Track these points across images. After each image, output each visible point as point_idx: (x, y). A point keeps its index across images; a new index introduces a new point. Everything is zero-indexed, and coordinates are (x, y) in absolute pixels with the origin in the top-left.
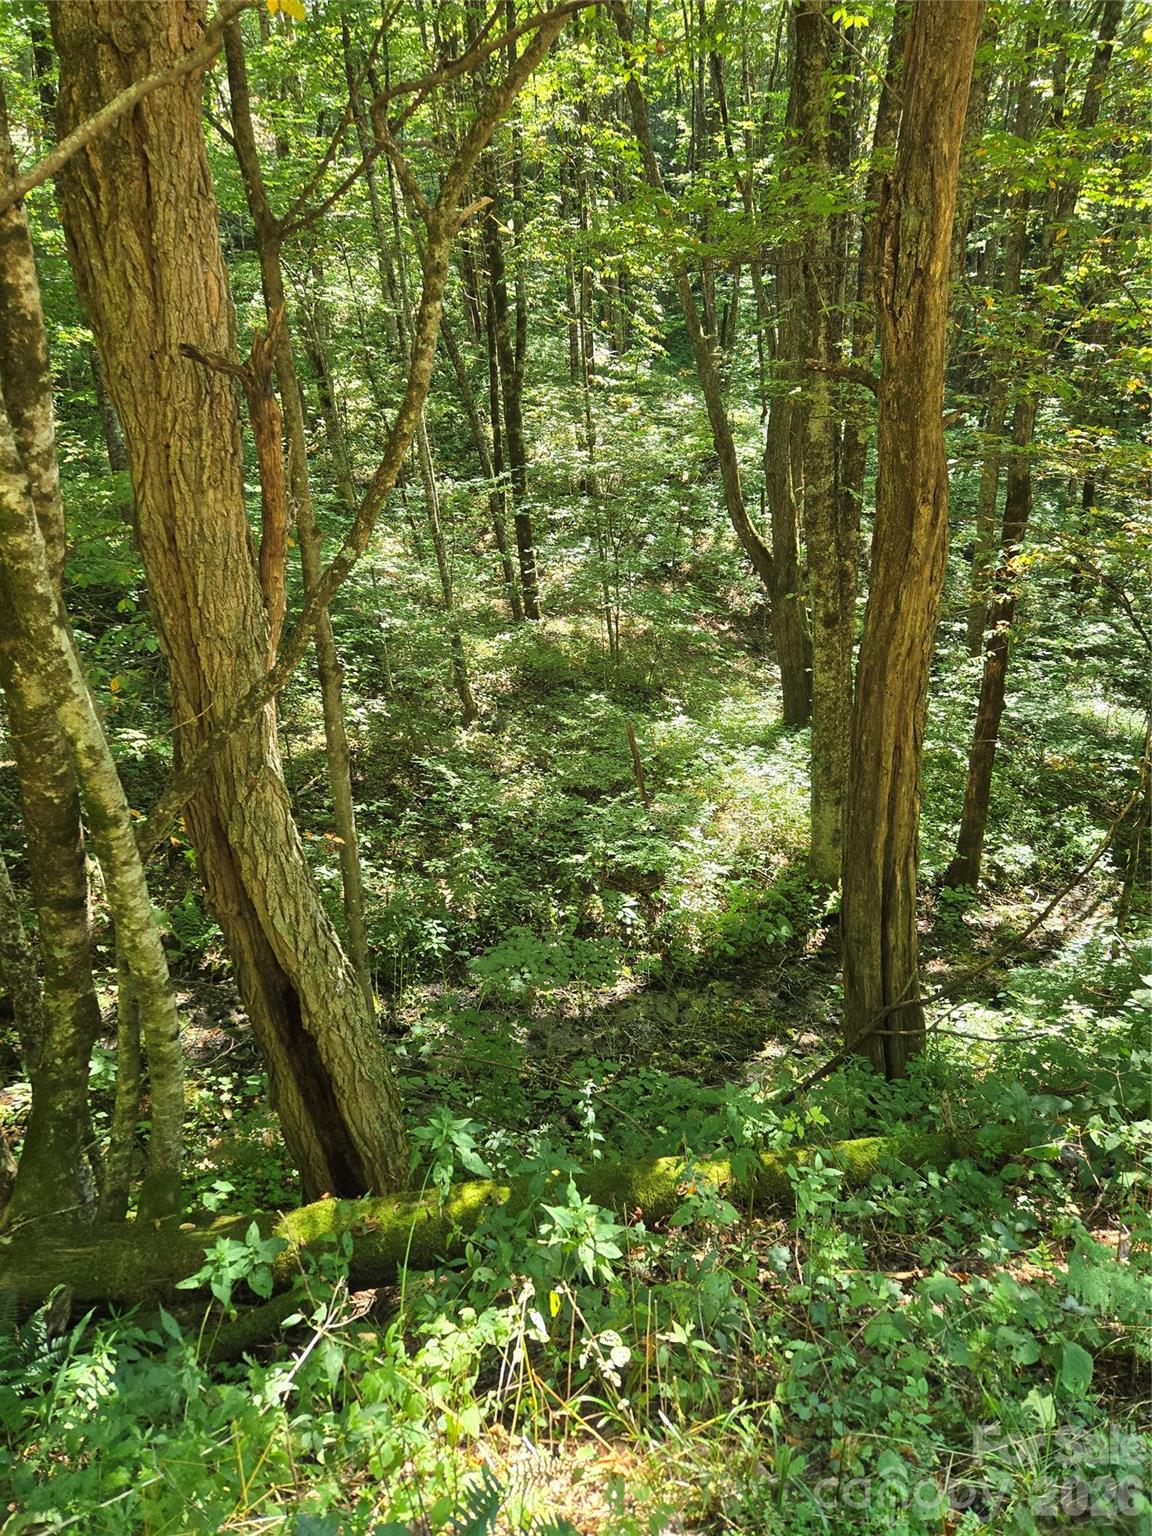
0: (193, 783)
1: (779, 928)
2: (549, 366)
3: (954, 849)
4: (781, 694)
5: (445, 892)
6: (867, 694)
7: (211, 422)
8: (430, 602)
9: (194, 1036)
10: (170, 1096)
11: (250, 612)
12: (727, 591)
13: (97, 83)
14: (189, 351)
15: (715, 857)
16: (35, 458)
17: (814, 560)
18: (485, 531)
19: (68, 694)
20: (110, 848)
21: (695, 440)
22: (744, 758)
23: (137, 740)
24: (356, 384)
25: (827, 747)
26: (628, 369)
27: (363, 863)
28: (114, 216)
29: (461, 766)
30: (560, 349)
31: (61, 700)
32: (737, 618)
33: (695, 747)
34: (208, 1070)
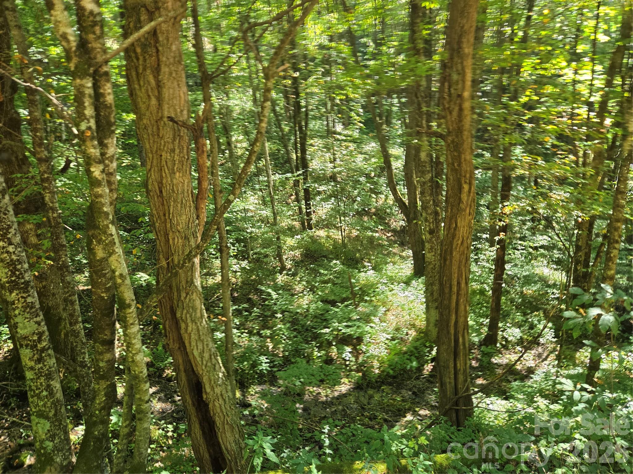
0: (163, 291)
1: (412, 362)
2: (318, 131)
3: (487, 330)
4: (413, 262)
5: (270, 344)
6: (445, 260)
7: (179, 147)
8: (268, 223)
9: (158, 406)
10: (144, 429)
11: (191, 221)
12: (390, 220)
13: (139, 21)
14: (171, 119)
15: (384, 331)
16: (107, 158)
17: (424, 207)
18: (292, 195)
19: (114, 252)
20: (126, 318)
21: (376, 160)
22: (397, 288)
23: (143, 277)
24: (241, 137)
25: (432, 284)
26: (350, 133)
27: (235, 331)
28: (145, 69)
29: (279, 290)
30: (322, 125)
31: (111, 254)
32: (394, 231)
33: (377, 284)
34: (163, 422)
